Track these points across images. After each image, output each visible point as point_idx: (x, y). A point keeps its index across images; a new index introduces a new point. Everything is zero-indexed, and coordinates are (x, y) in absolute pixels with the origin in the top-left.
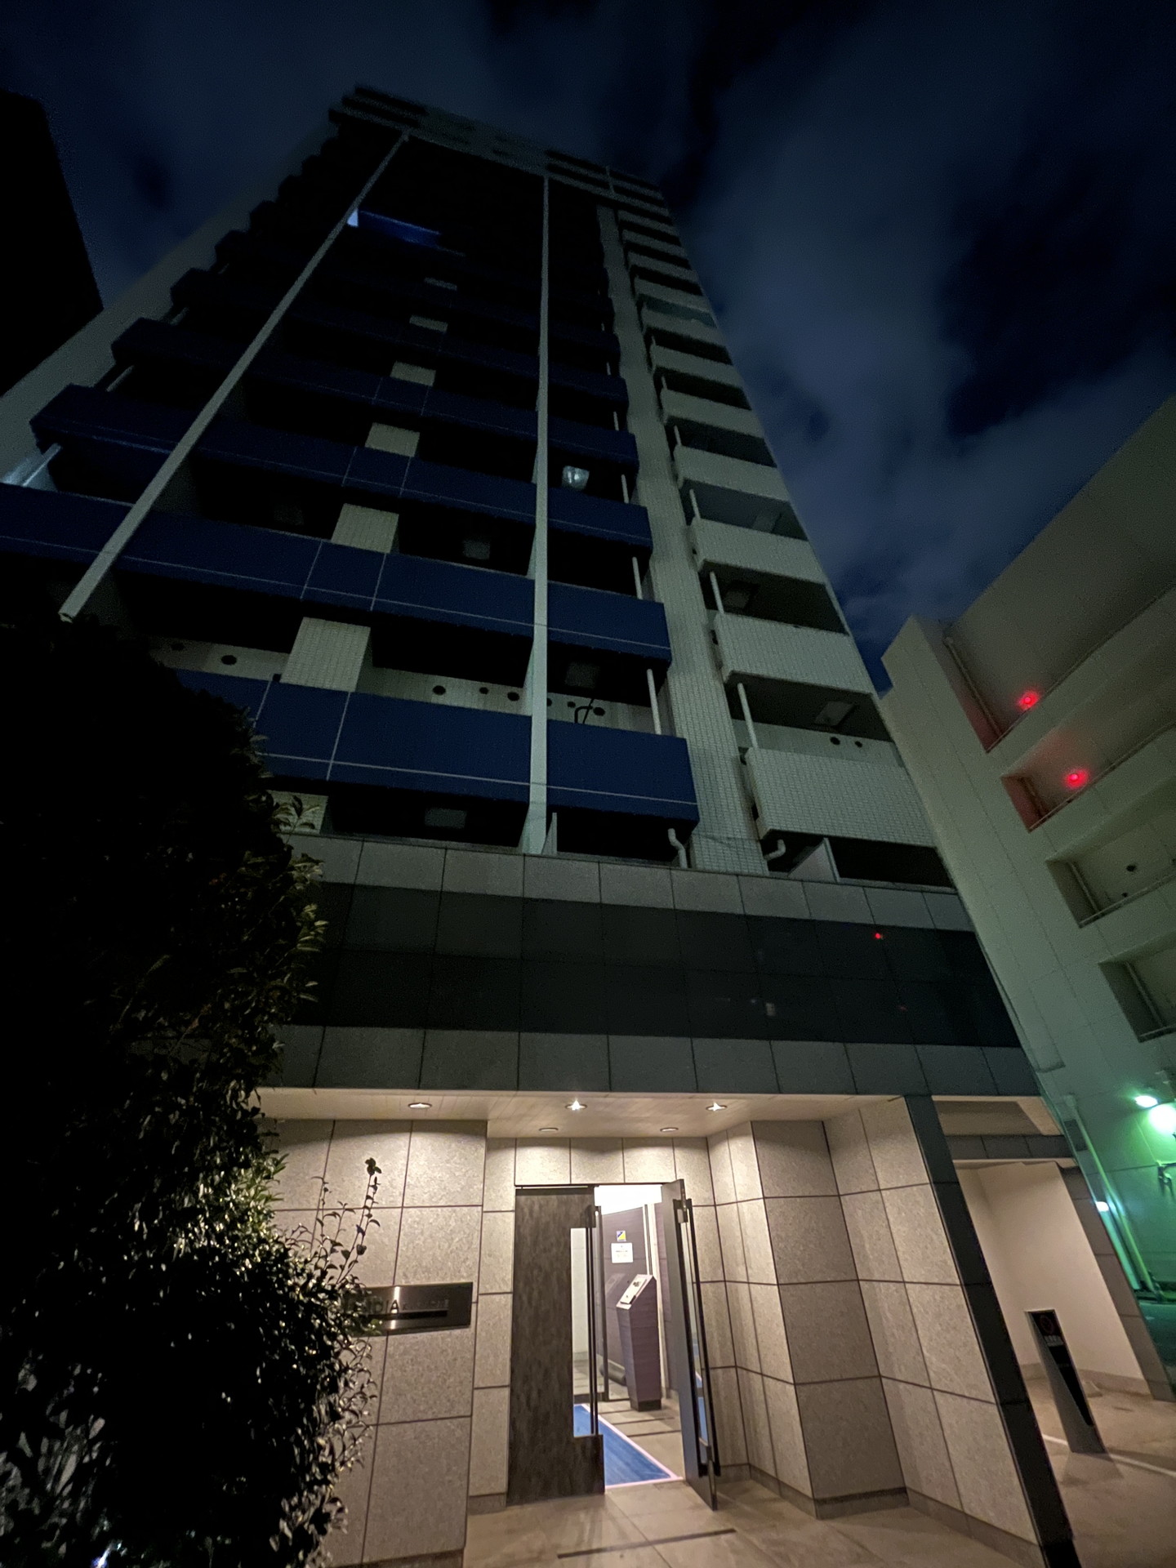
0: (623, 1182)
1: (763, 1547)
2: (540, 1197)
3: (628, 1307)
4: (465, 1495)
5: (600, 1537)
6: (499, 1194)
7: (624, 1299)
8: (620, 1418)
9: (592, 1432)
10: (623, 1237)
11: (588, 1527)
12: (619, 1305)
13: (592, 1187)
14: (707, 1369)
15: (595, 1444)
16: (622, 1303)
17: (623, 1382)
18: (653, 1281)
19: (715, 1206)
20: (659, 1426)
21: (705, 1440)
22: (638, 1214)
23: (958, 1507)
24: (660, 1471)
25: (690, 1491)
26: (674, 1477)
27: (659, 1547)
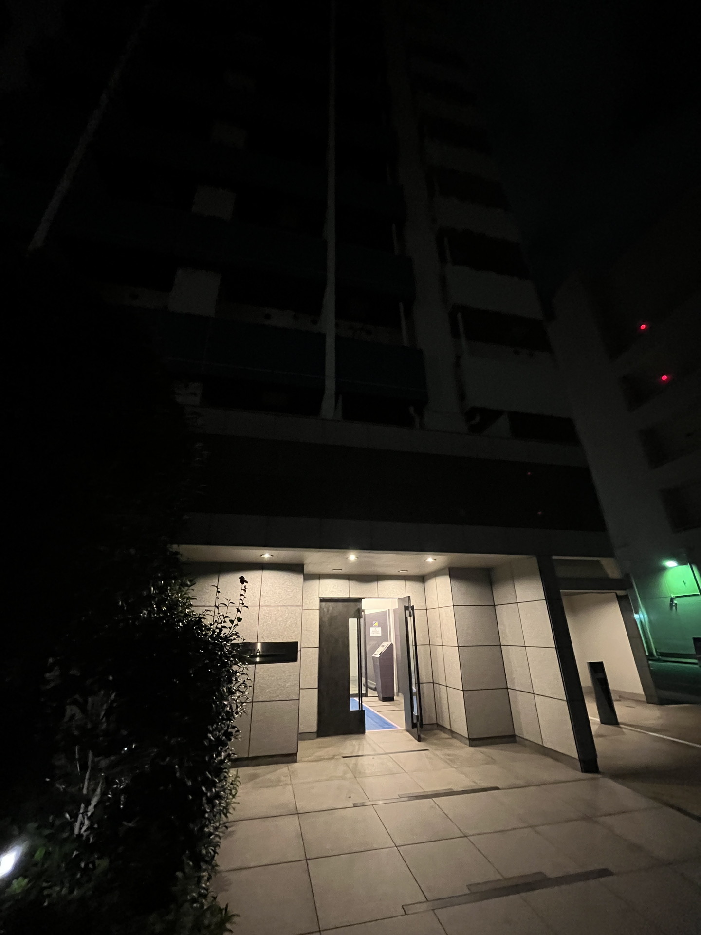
0: (377, 597)
1: (443, 757)
2: (333, 603)
3: (378, 656)
4: (297, 732)
5: (363, 751)
6: (311, 601)
7: (376, 653)
8: (373, 704)
9: (359, 708)
10: (376, 624)
11: (357, 747)
12: (374, 655)
13: (360, 599)
14: (418, 684)
15: (361, 713)
16: (376, 654)
17: (375, 689)
18: (392, 645)
19: (426, 609)
20: (392, 708)
21: (416, 713)
22: (385, 614)
23: (541, 743)
24: (393, 726)
25: (408, 734)
26: (400, 728)
27: (391, 755)
